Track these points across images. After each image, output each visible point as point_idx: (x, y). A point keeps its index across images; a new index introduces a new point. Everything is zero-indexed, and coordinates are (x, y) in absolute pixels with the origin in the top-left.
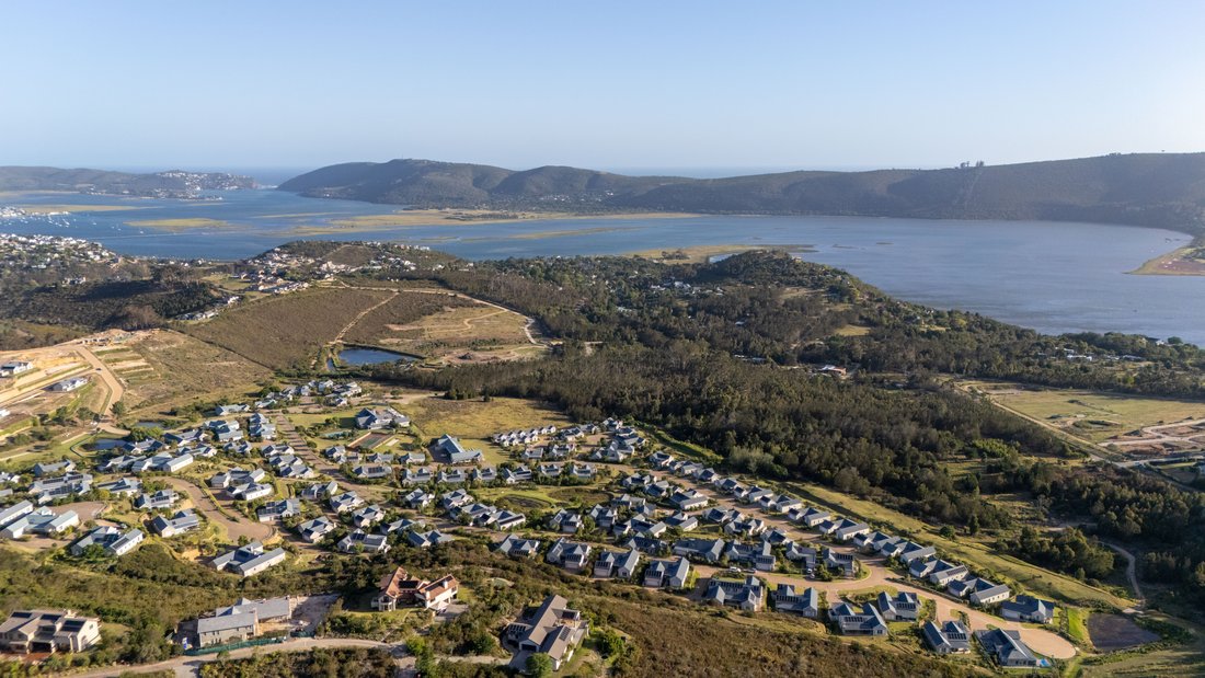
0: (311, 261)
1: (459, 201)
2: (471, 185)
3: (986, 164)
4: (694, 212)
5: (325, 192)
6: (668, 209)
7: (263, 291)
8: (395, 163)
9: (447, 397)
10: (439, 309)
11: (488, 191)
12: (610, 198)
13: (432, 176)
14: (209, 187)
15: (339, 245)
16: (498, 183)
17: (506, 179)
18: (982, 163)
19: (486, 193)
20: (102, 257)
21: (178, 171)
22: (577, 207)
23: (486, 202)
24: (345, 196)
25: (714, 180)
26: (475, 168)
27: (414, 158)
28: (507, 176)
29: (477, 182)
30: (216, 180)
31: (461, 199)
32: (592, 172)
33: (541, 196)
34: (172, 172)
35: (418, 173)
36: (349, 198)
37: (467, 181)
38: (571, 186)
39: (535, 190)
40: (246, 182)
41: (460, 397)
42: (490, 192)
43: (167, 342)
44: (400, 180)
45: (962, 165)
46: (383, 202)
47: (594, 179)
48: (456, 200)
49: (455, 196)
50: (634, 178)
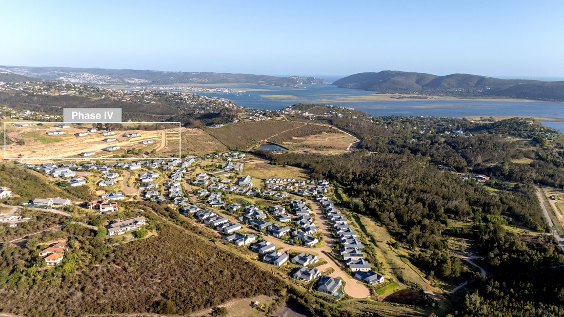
0: (300, 112)
1: (407, 90)
2: (414, 83)
4: (535, 99)
6: (518, 97)
7: (251, 119)
9: (270, 163)
10: (320, 132)
12: (488, 90)
13: (397, 79)
14: (305, 83)
15: (314, 105)
16: (428, 82)
17: (433, 80)
19: (421, 86)
20: (229, 106)
21: (295, 76)
22: (466, 94)
23: (419, 91)
24: (356, 87)
25: (552, 82)
27: (391, 70)
28: (434, 78)
29: (418, 81)
30: (309, 80)
31: (407, 89)
32: (480, 77)
33: (448, 89)
34: (293, 76)
35: (391, 77)
37: (412, 81)
38: (467, 84)
39: (446, 85)
40: (320, 81)
41: (275, 164)
42: (423, 86)
43: (194, 133)
44: (381, 80)
46: (370, 90)
47: (481, 80)
49: (405, 88)
50: (505, 80)
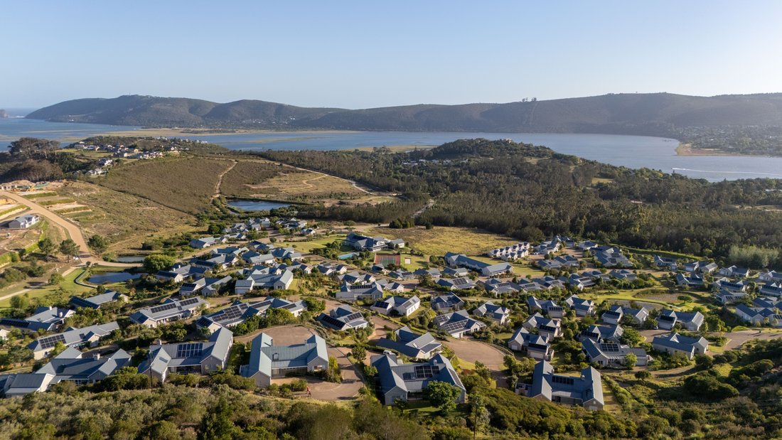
1: (183, 123)
2: (188, 112)
3: (538, 100)
5: (69, 118)
6: (338, 128)
8: (123, 98)
11: (202, 117)
12: (293, 121)
13: (157, 106)
16: (208, 111)
17: (214, 108)
18: (535, 99)
19: (200, 118)
22: (268, 126)
23: (202, 124)
24: (87, 121)
26: (189, 101)
28: (214, 106)
29: (192, 110)
31: (184, 121)
33: (243, 119)
35: (145, 104)
36: (91, 122)
37: (185, 110)
38: (264, 113)
39: (237, 115)
42: (203, 117)
44: (131, 110)
45: (523, 100)
47: (280, 109)
48: (179, 122)
49: (178, 120)
